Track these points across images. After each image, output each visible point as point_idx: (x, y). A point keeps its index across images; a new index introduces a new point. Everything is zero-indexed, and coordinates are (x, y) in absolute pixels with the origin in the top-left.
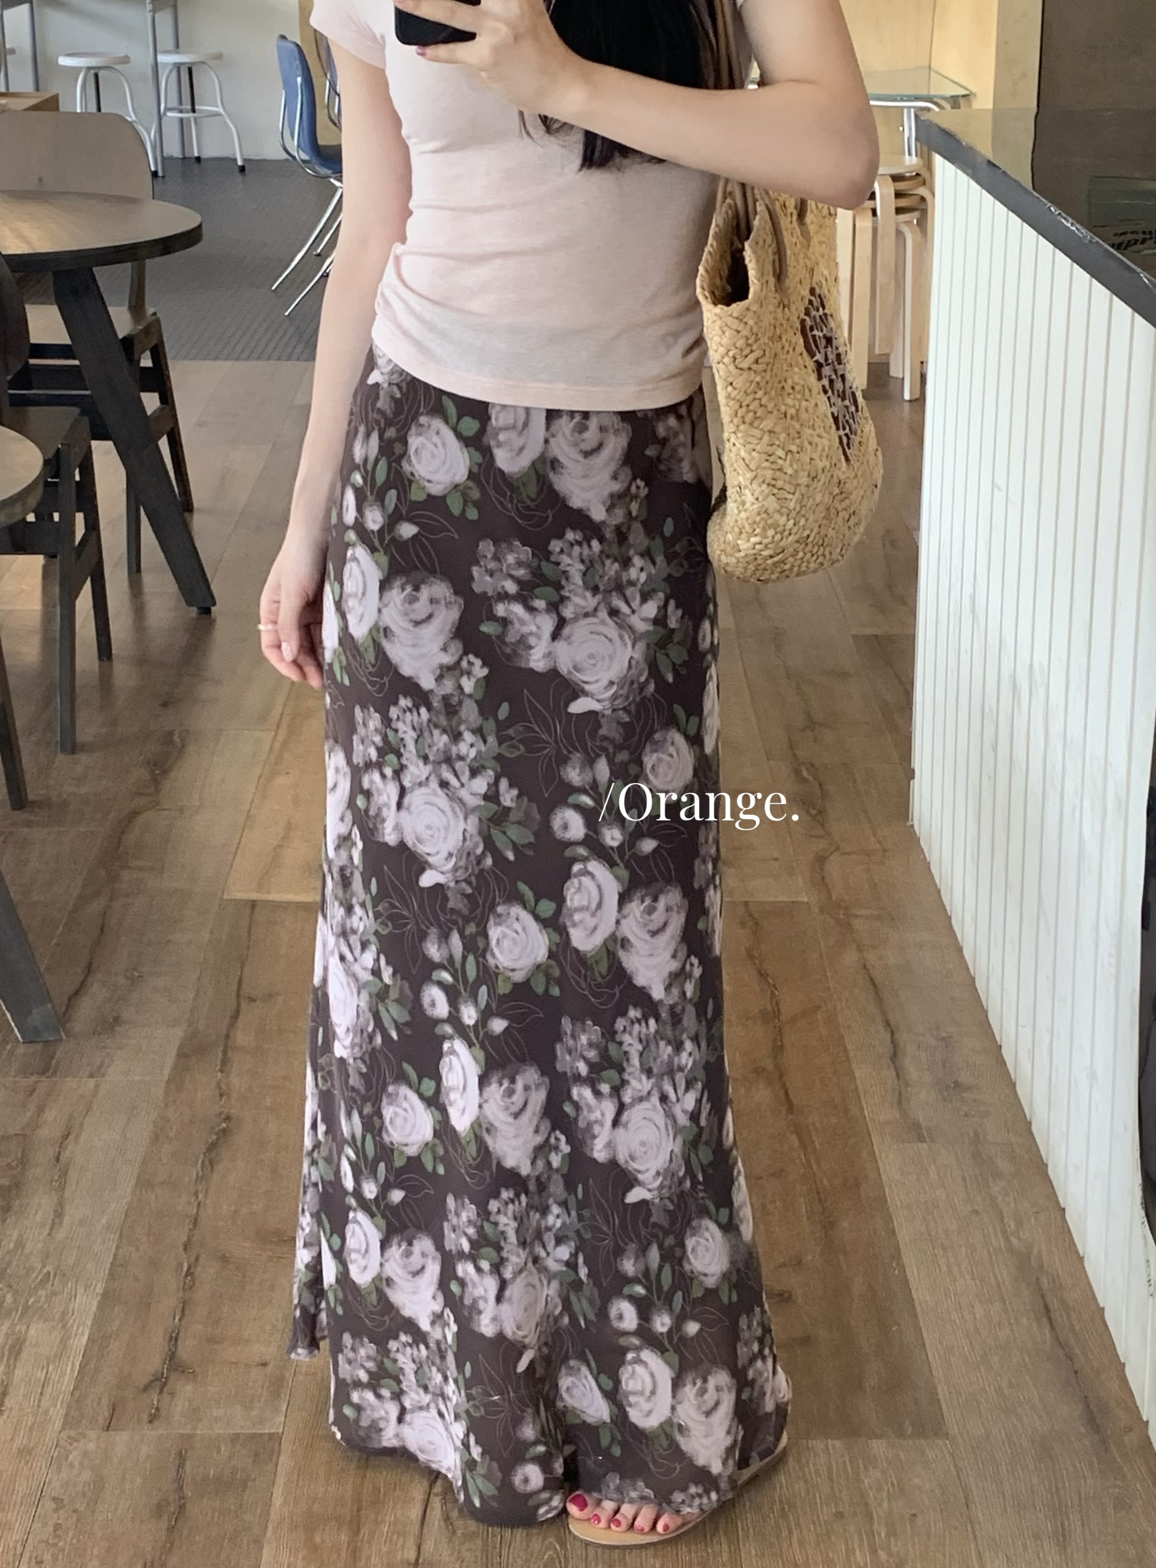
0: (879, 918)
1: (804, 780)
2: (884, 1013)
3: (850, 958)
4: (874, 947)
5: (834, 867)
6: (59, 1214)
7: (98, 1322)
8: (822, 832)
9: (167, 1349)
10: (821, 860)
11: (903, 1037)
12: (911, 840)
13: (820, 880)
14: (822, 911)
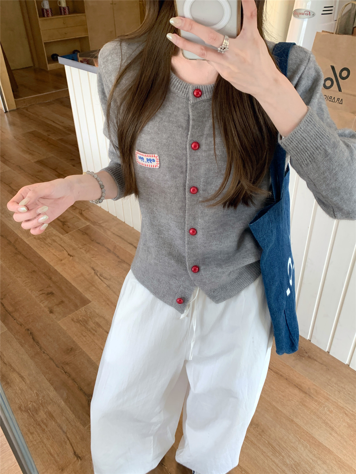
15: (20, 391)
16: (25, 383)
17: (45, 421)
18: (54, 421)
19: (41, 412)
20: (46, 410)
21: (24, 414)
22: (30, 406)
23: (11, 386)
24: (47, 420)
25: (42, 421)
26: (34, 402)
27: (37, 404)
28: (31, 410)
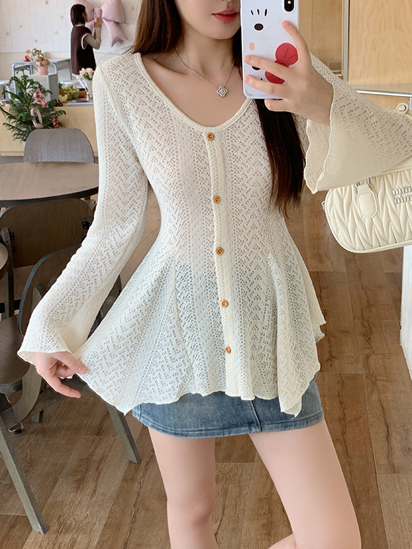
0: (386, 381)
1: (365, 327)
2: (385, 420)
3: (375, 397)
4: (384, 392)
5: (372, 360)
6: (95, 491)
7: (102, 535)
8: (369, 346)
10: (368, 357)
11: (391, 429)
12: (400, 350)
13: (367, 365)
14: (367, 377)
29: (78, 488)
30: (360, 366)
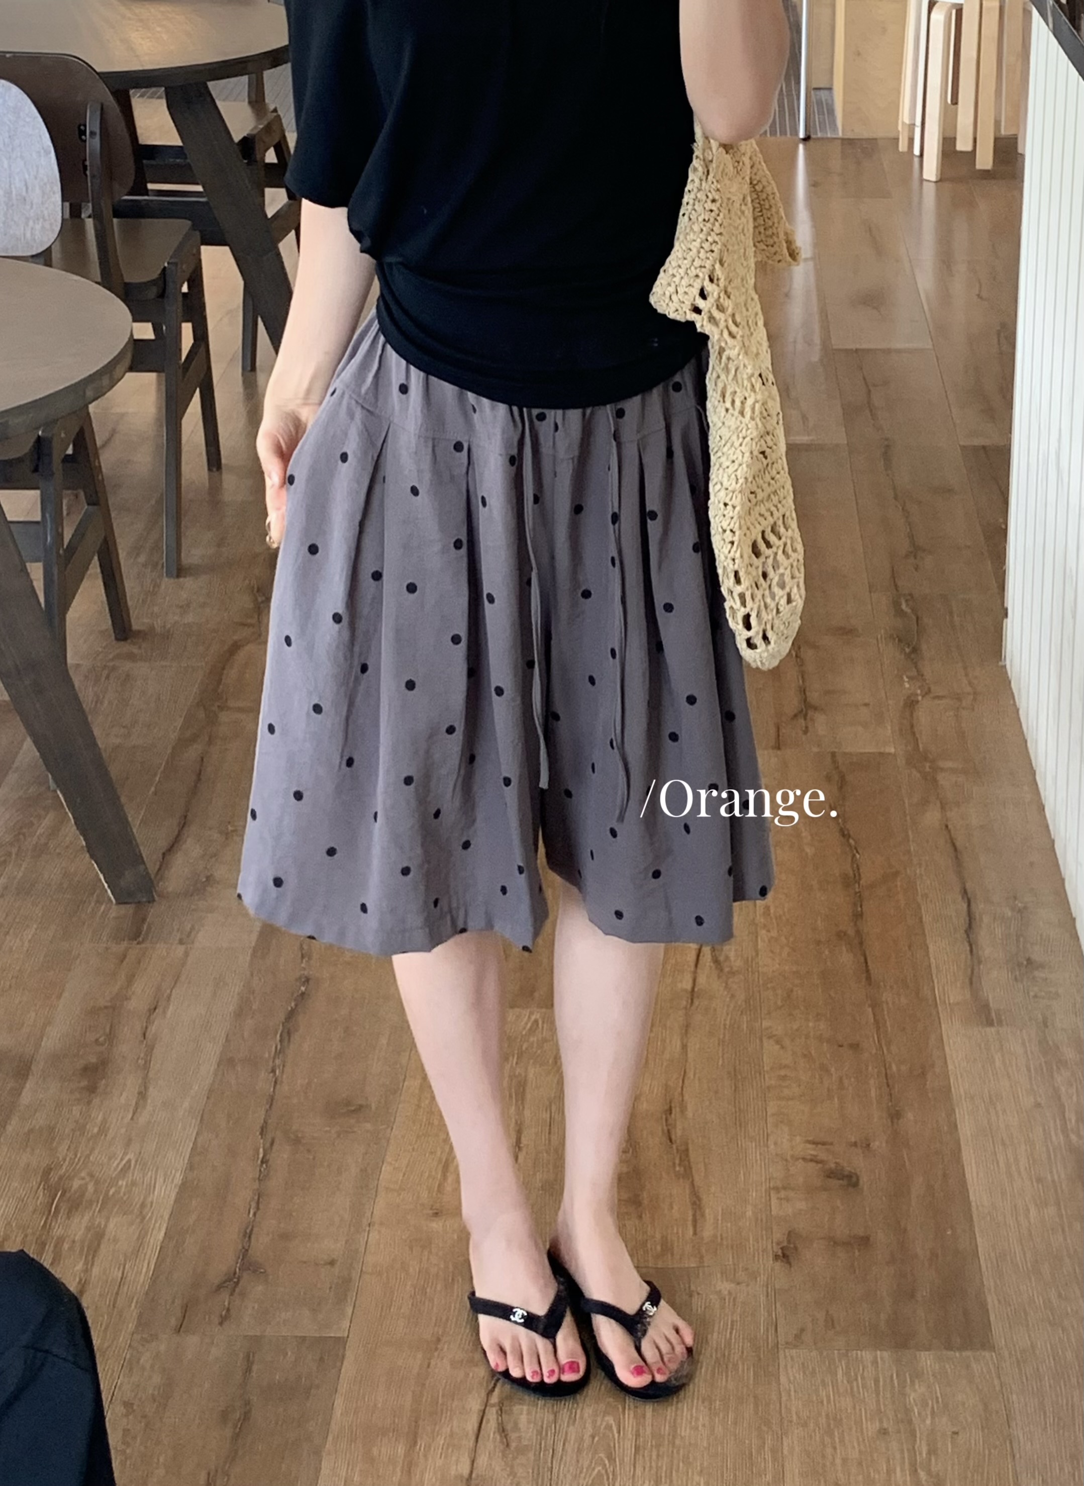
0: (963, 771)
1: (903, 614)
2: (961, 881)
3: (932, 817)
4: (957, 805)
5: (923, 713)
6: (142, 1095)
7: (176, 1214)
8: (914, 673)
9: (240, 1247)
10: (911, 704)
11: (980, 907)
12: (1002, 682)
13: (909, 731)
14: (909, 762)
15: (96, 1130)
16: (132, 1119)
17: (66, 1246)
18: (86, 1263)
19: (83, 1216)
20: (100, 1220)
21: (41, 1193)
22: (76, 1184)
23: (89, 1103)
24: (71, 1248)
25: (60, 1241)
26: (97, 1183)
27: (96, 1191)
28: (68, 1195)
29: (92, 1089)
30: (888, 730)
